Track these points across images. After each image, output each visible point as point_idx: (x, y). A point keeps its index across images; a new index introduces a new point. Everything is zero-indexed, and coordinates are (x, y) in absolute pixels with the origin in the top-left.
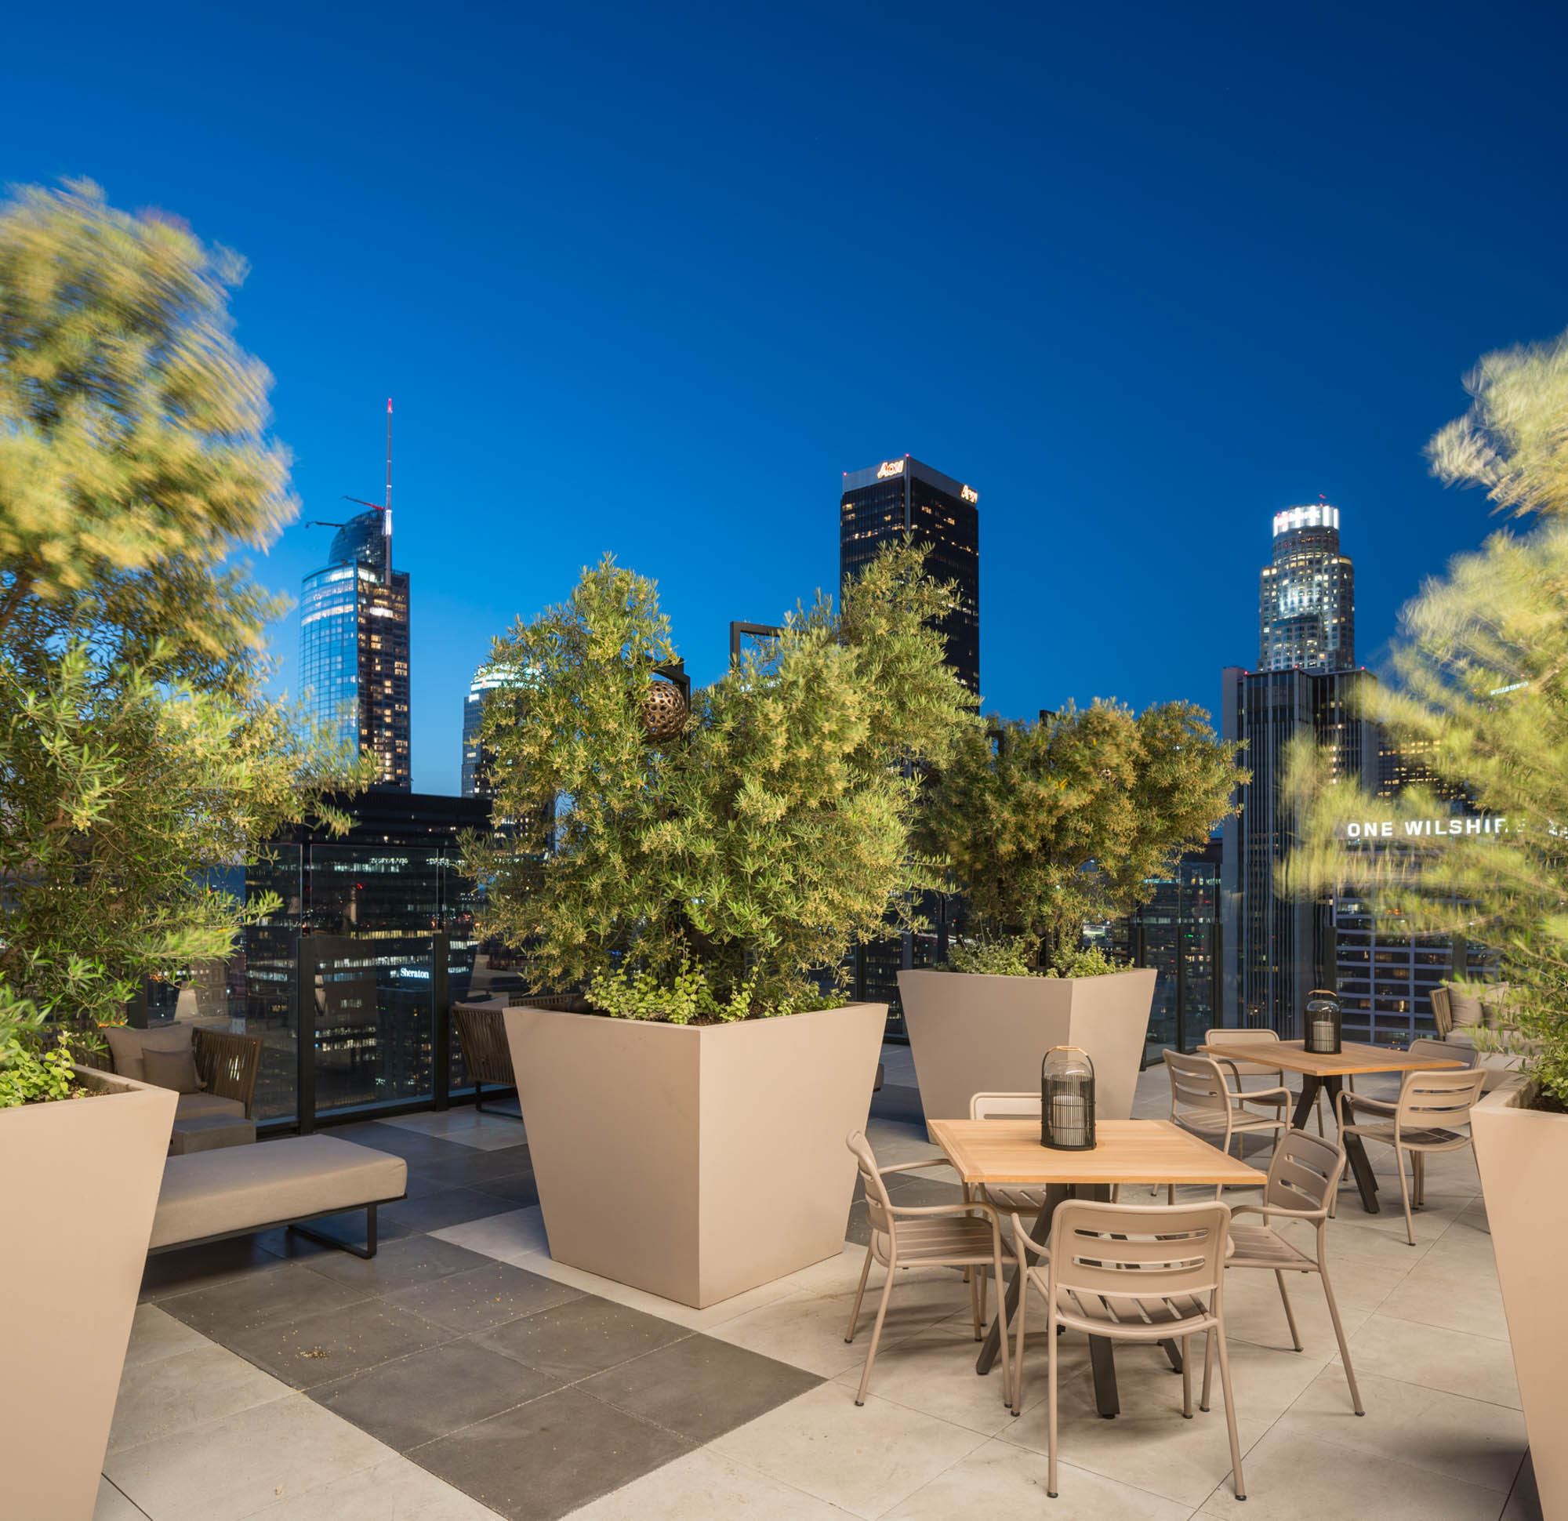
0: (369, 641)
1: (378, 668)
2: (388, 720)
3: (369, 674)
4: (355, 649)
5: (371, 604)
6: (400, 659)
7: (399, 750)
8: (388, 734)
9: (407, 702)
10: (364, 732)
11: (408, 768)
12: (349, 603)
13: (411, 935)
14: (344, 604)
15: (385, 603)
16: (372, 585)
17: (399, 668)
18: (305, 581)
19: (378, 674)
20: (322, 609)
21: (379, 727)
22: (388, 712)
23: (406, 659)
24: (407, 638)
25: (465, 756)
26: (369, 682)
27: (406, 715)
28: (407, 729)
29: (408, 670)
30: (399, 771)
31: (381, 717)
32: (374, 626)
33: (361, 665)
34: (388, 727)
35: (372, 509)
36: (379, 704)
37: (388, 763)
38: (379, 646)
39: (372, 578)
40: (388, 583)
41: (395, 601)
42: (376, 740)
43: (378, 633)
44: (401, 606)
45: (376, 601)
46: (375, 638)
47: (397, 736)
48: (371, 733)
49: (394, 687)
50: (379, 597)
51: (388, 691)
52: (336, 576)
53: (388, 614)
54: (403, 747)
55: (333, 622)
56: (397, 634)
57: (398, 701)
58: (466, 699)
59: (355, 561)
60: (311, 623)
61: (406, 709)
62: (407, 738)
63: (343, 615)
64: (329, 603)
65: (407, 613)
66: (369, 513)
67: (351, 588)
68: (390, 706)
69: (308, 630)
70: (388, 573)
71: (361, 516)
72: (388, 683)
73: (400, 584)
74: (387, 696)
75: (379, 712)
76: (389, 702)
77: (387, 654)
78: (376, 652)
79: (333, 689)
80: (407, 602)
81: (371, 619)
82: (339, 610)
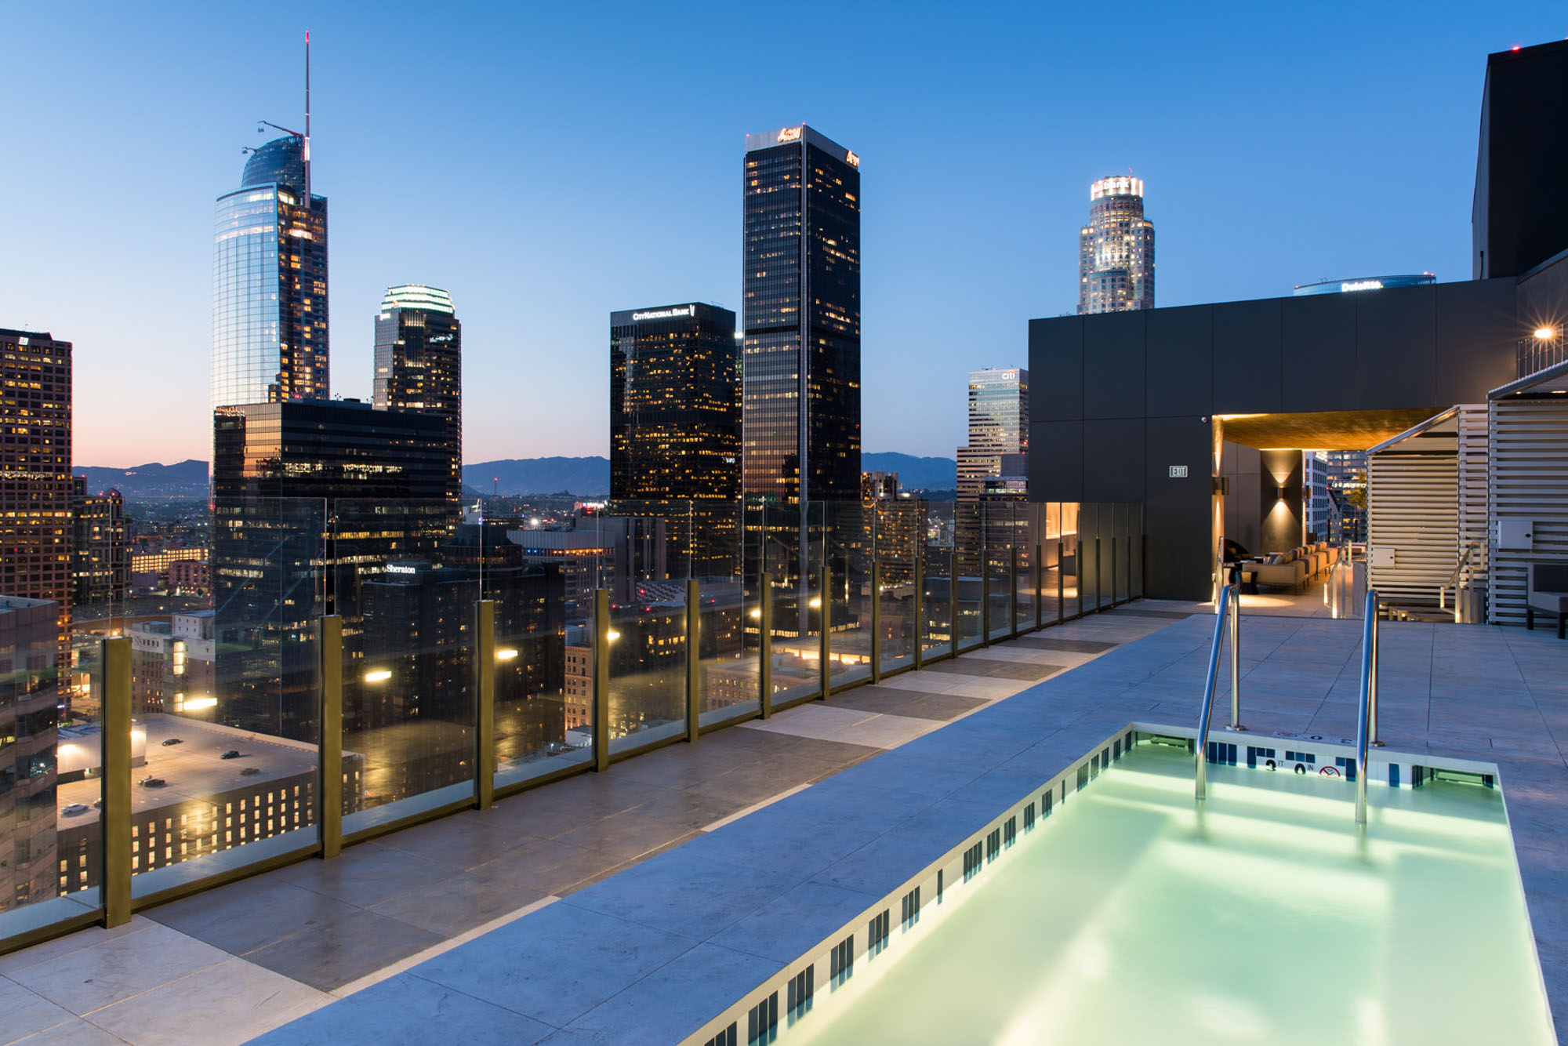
0: (289, 261)
1: (298, 287)
2: (308, 336)
3: (289, 292)
4: (276, 267)
5: (290, 226)
6: (317, 278)
7: (318, 365)
8: (308, 349)
9: (326, 320)
10: (285, 346)
11: (327, 382)
12: (269, 224)
13: (376, 536)
14: (263, 224)
15: (304, 225)
16: (291, 208)
17: (318, 287)
18: (218, 200)
19: (298, 292)
20: (240, 228)
21: (299, 342)
22: (307, 329)
23: (325, 279)
24: (325, 259)
25: (376, 371)
26: (291, 300)
27: (325, 332)
28: (326, 345)
29: (326, 289)
30: (318, 385)
31: (300, 334)
32: (294, 247)
33: (281, 283)
34: (308, 342)
35: (290, 135)
36: (299, 321)
37: (308, 377)
38: (298, 266)
39: (291, 201)
40: (307, 206)
41: (313, 224)
42: (296, 355)
43: (298, 253)
44: (320, 229)
45: (295, 223)
46: (295, 258)
47: (316, 352)
48: (291, 347)
49: (314, 304)
50: (297, 219)
51: (308, 309)
52: (255, 197)
53: (307, 235)
54: (322, 362)
55: (252, 241)
56: (315, 255)
57: (317, 318)
58: (377, 318)
59: (275, 184)
60: (227, 241)
61: (324, 326)
62: (326, 353)
63: (262, 235)
64: (248, 222)
65: (325, 236)
66: (287, 139)
67: (272, 209)
68: (309, 323)
69: (224, 247)
70: (306, 196)
71: (278, 141)
72: (307, 302)
73: (319, 208)
74: (307, 314)
75: (298, 328)
76: (310, 319)
77: (306, 274)
78: (297, 272)
79: (252, 305)
80: (325, 226)
81: (290, 240)
82: (259, 230)
